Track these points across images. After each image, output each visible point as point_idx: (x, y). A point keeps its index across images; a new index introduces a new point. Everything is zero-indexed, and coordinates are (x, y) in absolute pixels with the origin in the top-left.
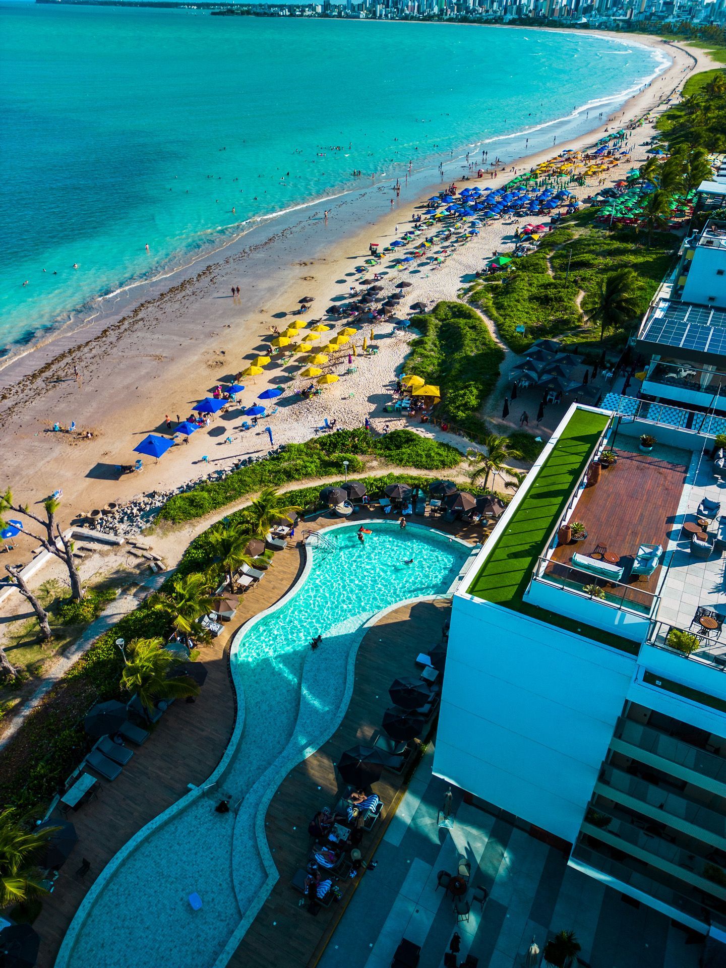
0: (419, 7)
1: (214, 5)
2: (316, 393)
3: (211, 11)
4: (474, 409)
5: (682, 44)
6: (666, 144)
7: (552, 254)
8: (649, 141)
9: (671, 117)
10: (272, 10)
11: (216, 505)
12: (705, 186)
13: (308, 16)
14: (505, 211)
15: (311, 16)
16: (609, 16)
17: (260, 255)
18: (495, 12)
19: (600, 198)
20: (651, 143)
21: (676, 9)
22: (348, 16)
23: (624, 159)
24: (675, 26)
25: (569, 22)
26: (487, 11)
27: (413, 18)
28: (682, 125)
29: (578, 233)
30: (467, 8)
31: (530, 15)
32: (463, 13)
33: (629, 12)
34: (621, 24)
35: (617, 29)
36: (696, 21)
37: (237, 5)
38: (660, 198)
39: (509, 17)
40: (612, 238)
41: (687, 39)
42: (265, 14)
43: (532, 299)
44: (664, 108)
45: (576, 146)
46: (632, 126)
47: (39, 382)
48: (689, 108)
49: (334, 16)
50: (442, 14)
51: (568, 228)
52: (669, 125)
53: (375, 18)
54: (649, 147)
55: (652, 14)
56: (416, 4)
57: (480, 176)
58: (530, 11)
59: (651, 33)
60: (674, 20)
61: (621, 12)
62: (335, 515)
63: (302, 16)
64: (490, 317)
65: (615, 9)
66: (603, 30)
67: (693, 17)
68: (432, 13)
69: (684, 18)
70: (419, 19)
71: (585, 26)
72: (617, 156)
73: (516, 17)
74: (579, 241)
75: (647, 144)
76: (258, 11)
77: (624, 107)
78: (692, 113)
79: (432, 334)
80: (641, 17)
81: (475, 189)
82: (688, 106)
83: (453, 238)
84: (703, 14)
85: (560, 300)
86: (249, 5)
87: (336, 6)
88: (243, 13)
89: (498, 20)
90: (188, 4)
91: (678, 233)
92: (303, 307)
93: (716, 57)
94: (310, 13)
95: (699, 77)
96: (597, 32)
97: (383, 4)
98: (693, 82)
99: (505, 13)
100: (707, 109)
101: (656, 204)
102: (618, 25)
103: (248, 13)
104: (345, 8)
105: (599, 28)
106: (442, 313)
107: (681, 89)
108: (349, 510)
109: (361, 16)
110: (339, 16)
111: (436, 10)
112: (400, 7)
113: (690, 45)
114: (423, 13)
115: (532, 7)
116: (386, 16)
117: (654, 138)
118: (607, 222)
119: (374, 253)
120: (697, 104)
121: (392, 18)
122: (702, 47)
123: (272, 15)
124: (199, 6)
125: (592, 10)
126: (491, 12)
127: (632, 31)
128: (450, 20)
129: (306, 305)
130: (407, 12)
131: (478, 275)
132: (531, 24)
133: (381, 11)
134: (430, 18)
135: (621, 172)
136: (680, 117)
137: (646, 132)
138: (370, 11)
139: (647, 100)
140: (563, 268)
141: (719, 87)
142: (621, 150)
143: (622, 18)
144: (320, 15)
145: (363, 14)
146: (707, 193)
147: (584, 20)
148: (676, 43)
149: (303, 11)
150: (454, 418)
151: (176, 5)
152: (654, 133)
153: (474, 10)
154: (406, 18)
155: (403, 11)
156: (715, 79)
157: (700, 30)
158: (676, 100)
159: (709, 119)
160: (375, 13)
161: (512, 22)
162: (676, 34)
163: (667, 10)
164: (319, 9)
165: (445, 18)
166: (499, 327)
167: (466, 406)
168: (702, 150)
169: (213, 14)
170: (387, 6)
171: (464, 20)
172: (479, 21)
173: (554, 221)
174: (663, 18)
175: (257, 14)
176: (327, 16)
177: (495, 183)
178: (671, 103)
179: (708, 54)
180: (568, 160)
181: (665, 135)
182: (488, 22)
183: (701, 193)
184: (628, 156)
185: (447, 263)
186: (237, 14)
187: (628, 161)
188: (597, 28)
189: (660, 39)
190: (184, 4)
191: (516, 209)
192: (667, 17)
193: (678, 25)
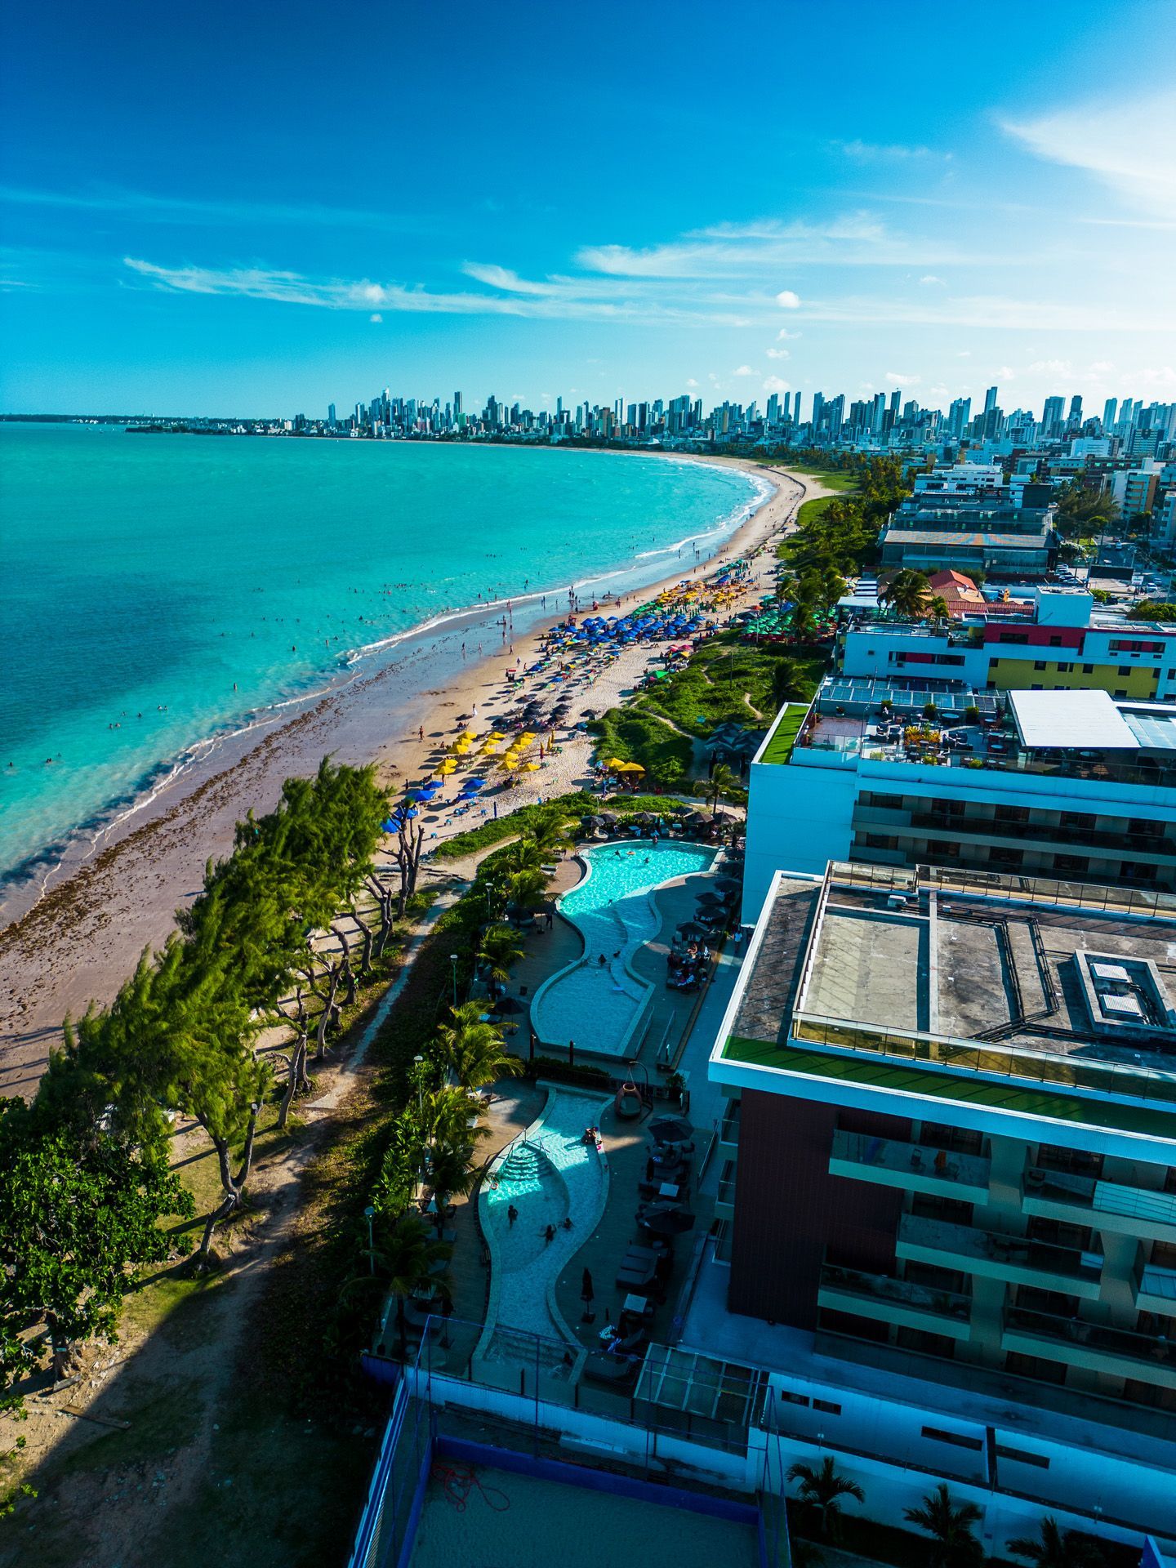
0: (432, 424)
1: (126, 419)
2: (518, 783)
3: (125, 427)
4: (681, 775)
5: (782, 469)
6: (793, 571)
7: (705, 668)
8: (774, 569)
9: (790, 546)
10: (220, 427)
11: (485, 845)
12: (843, 601)
13: (275, 434)
14: (640, 637)
15: (279, 434)
16: (686, 437)
17: (377, 688)
18: (537, 431)
19: (739, 621)
20: (776, 572)
21: (766, 429)
22: (333, 435)
23: (751, 587)
24: (770, 449)
25: (636, 443)
26: (526, 430)
27: (425, 438)
28: (806, 552)
29: (726, 651)
30: (499, 427)
31: (585, 434)
32: (494, 432)
33: (709, 433)
34: (703, 446)
35: (698, 451)
36: (793, 444)
37: (161, 419)
38: (804, 611)
39: (557, 437)
40: (762, 653)
41: (787, 463)
42: (209, 432)
43: (700, 701)
44: (780, 537)
45: (693, 578)
46: (751, 555)
47: (203, 802)
48: (809, 536)
49: (312, 435)
50: (466, 433)
51: (714, 647)
52: (791, 554)
53: (372, 437)
54: (776, 576)
55: (739, 436)
56: (428, 420)
57: (595, 609)
58: (583, 430)
59: (742, 456)
60: (767, 443)
61: (699, 432)
62: (595, 841)
63: (265, 434)
64: (666, 717)
65: (691, 429)
66: (682, 452)
67: (789, 439)
68: (452, 431)
69: (778, 440)
70: (434, 439)
71: (658, 448)
72: (743, 584)
73: (566, 437)
74: (728, 658)
75: (771, 573)
76: (198, 427)
77: (734, 537)
78: (815, 541)
79: (611, 735)
80: (726, 439)
81: (597, 619)
82: (808, 534)
83: (594, 663)
84: (800, 436)
85: (729, 699)
86: (179, 420)
87: (313, 422)
88: (175, 430)
89: (544, 441)
90: (84, 418)
91: (826, 646)
92: (460, 725)
93: (827, 483)
94: (277, 430)
95: (812, 505)
96: (675, 455)
97: (381, 419)
98: (806, 510)
99: (551, 433)
100: (830, 536)
101: (800, 616)
102: (699, 447)
103: (183, 429)
104: (327, 425)
105: (677, 449)
106: (615, 717)
107: (794, 516)
108: (605, 836)
109: (352, 435)
110: (320, 434)
111: (456, 428)
112: (405, 423)
113: (793, 470)
114: (439, 432)
115: (584, 425)
116: (388, 435)
117: (778, 567)
118: (751, 640)
119: (511, 679)
120: (818, 532)
121: (396, 438)
122: (809, 473)
123: (220, 432)
124: (101, 420)
125: (662, 430)
126: (531, 431)
127: (719, 454)
128: (478, 440)
129: (463, 722)
130: (417, 430)
131: (636, 690)
132: (588, 446)
133: (379, 428)
134: (449, 437)
135: (753, 600)
136: (801, 545)
137: (766, 562)
138: (364, 429)
139: (758, 529)
140: (723, 678)
141: (837, 514)
142: (746, 579)
143: (701, 439)
144: (291, 433)
145: (354, 432)
146: (847, 607)
147: (656, 441)
148: (775, 468)
149: (266, 428)
150: (665, 783)
151: (65, 419)
152: (776, 562)
153: (509, 429)
154: (416, 437)
155: (410, 429)
156: (832, 506)
157: (801, 454)
158: (793, 529)
159: (834, 545)
160: (371, 431)
161: (562, 443)
162: (772, 458)
163: (756, 431)
164: (289, 426)
165: (471, 437)
166: (678, 724)
167: (673, 773)
168: (834, 569)
169: (129, 430)
170: (388, 422)
171: (497, 440)
172: (518, 441)
173: (696, 644)
174: (754, 440)
175: (198, 432)
176: (302, 434)
177: (620, 613)
178: (787, 531)
179: (816, 480)
180: (689, 590)
181: (790, 564)
182: (529, 442)
183: (841, 607)
184: (755, 584)
185: (597, 683)
186: (166, 431)
187: (756, 589)
188: (673, 451)
189: (755, 463)
190: (78, 418)
191: (650, 635)
192: (758, 439)
193: (774, 447)
